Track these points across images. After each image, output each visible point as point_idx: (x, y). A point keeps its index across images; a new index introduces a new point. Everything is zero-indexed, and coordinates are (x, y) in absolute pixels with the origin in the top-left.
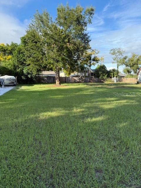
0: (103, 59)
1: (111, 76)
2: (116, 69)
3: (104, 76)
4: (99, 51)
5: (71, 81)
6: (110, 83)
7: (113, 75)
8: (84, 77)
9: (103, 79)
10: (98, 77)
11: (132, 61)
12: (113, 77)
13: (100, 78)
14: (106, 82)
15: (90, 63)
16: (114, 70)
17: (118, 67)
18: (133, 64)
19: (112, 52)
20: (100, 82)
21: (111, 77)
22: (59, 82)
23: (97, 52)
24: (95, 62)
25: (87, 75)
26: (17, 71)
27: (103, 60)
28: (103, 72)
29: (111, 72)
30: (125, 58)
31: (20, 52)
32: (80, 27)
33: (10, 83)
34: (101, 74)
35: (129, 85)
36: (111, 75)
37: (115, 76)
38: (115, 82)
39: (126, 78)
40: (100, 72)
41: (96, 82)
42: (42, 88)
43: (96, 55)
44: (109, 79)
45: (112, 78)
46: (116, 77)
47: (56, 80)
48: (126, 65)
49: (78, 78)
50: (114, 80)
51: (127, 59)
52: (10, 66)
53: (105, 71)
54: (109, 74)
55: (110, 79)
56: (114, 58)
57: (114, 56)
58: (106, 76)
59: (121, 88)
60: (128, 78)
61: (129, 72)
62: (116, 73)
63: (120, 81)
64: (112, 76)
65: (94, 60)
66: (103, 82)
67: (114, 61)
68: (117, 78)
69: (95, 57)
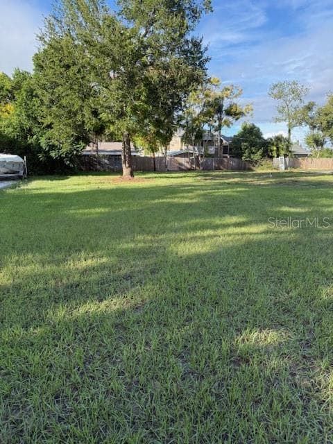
0: (252, 110)
1: (271, 154)
2: (285, 135)
3: (254, 153)
4: (242, 90)
5: (169, 168)
6: (269, 171)
7: (278, 150)
8: (202, 156)
9: (251, 162)
10: (239, 156)
11: (326, 115)
12: (278, 157)
13: (243, 158)
14: (259, 170)
15: (220, 119)
16: (279, 139)
17: (289, 131)
18: (328, 123)
19: (275, 91)
20: (244, 168)
21: (271, 157)
22: (129, 169)
23: (236, 92)
24: (230, 119)
25: (213, 153)
26: (30, 142)
27: (251, 112)
28: (252, 144)
29: (273, 144)
30: (309, 108)
31: (31, 94)
32: (176, 21)
33: (6, 173)
34: (246, 149)
35: (314, 176)
36: (272, 151)
37: (283, 152)
38: (282, 169)
39: (310, 160)
40: (244, 145)
41: (233, 169)
42: (81, 184)
43: (235, 101)
44: (266, 161)
45: (275, 159)
46: (286, 156)
47: (123, 165)
48: (312, 125)
49: (187, 159)
50: (280, 164)
51: (315, 111)
52: (11, 129)
53: (258, 141)
54: (268, 149)
55: (269, 161)
56: (281, 109)
57: (280, 103)
58: (259, 153)
59: (288, 185)
60: (315, 159)
61: (318, 143)
62: (285, 147)
63: (294, 167)
64: (275, 154)
65: (229, 113)
66: (250, 170)
67: (281, 116)
68: (287, 159)
69: (231, 106)
